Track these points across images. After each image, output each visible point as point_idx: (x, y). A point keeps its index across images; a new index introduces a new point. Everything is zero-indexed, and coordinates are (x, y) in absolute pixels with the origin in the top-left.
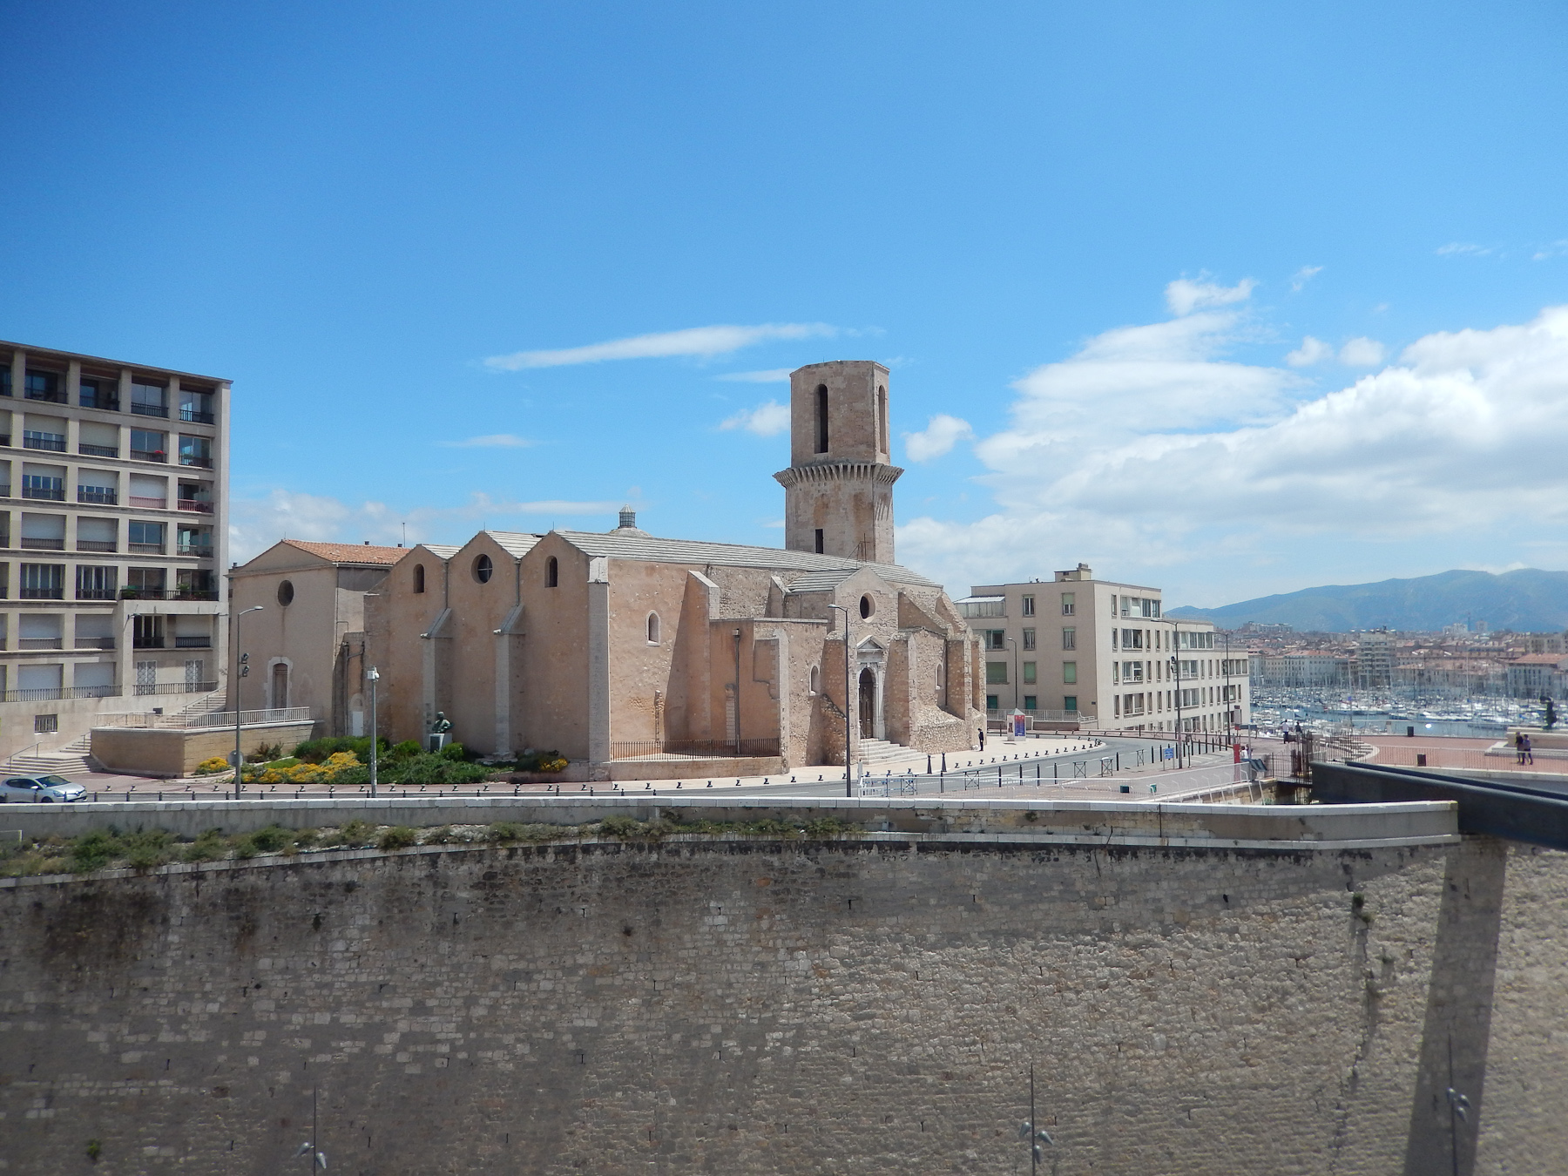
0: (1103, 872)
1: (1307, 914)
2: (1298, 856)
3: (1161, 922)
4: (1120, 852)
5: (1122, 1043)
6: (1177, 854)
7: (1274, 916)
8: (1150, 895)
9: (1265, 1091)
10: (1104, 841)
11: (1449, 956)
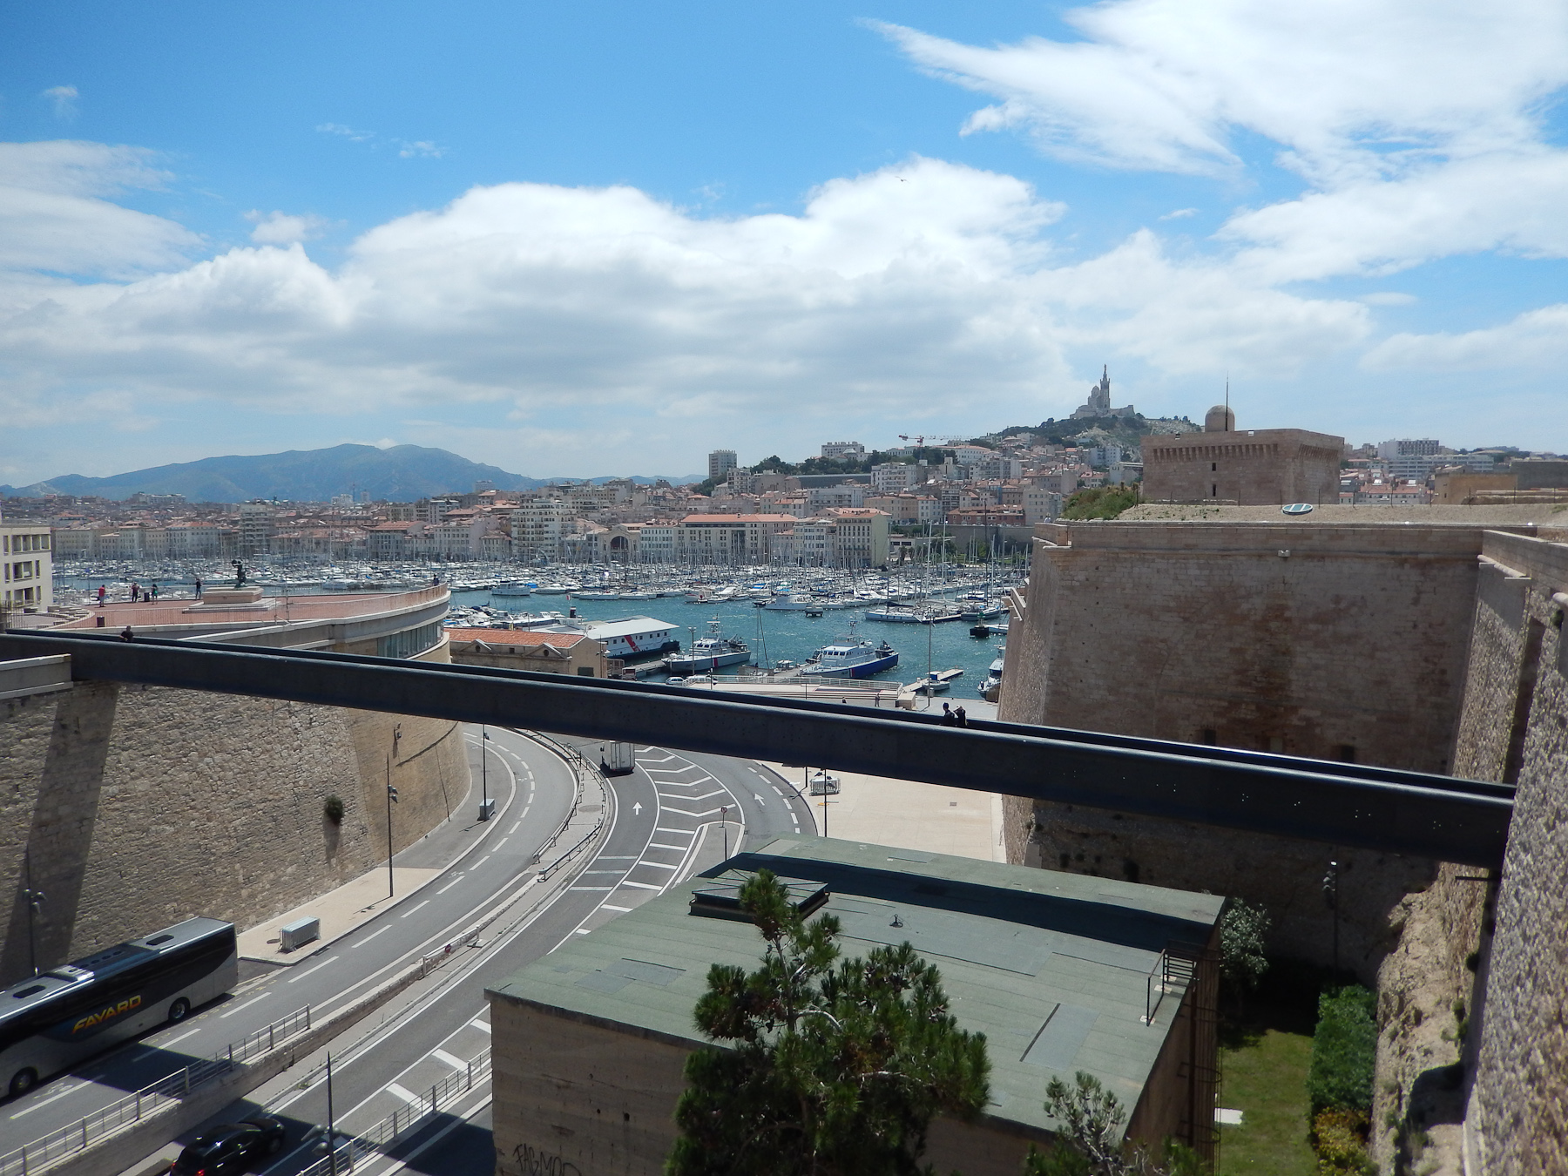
11: (56, 783)
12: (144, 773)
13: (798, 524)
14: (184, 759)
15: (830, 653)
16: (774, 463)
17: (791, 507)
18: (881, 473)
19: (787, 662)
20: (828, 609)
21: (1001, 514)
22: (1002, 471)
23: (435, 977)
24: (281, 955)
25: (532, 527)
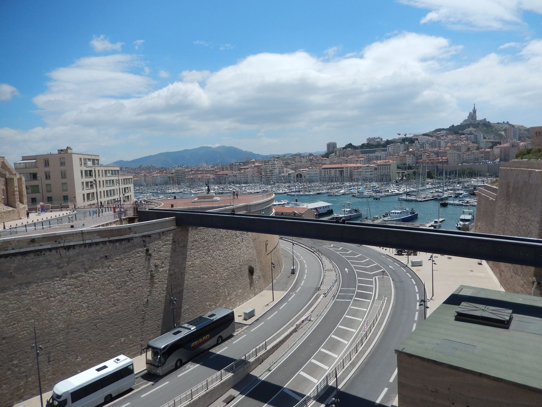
0: (62, 256)
1: (132, 257)
2: (129, 240)
3: (84, 268)
4: (68, 248)
5: (72, 310)
6: (89, 245)
7: (122, 259)
8: (80, 260)
9: (121, 312)
10: (62, 245)
11: (174, 261)
12: (198, 257)
13: (363, 167)
14: (208, 253)
15: (393, 213)
16: (350, 146)
17: (359, 161)
18: (391, 147)
19: (377, 216)
20: (381, 197)
21: (438, 161)
22: (437, 145)
23: (300, 332)
24: (244, 321)
25: (269, 171)
